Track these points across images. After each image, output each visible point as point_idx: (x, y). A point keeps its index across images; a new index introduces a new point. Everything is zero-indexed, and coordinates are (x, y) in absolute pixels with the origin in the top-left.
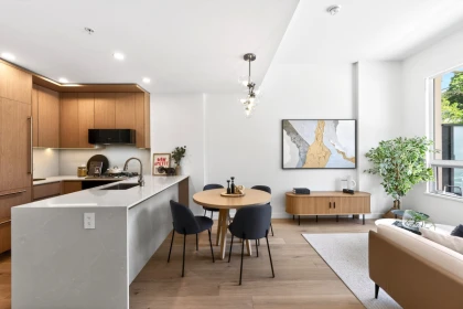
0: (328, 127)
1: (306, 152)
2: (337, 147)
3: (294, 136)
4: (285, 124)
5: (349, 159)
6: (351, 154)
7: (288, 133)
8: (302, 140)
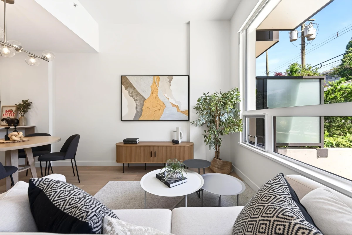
0: (164, 81)
1: (142, 105)
2: (171, 100)
3: (131, 90)
4: (124, 80)
5: (182, 112)
6: (184, 107)
7: (126, 88)
8: (138, 94)
